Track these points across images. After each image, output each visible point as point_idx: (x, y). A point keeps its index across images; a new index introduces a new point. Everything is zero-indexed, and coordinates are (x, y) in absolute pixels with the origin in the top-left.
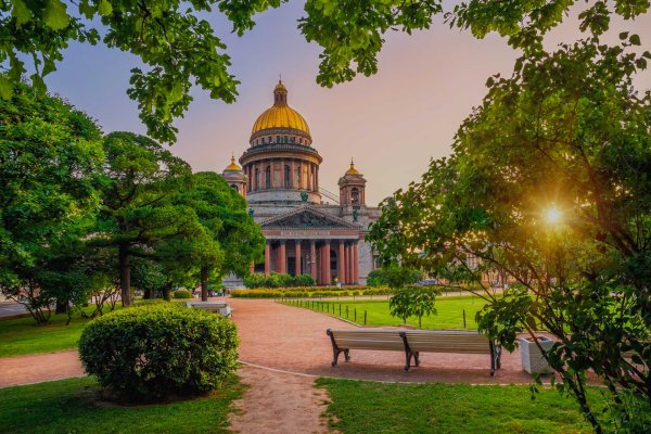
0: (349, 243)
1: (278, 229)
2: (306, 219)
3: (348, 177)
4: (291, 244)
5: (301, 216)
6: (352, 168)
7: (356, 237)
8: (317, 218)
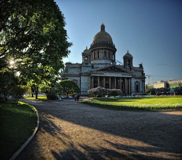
0: (128, 78)
1: (102, 72)
2: (113, 68)
3: (127, 55)
4: (107, 78)
5: (111, 67)
6: (128, 52)
7: (131, 77)
8: (117, 68)
